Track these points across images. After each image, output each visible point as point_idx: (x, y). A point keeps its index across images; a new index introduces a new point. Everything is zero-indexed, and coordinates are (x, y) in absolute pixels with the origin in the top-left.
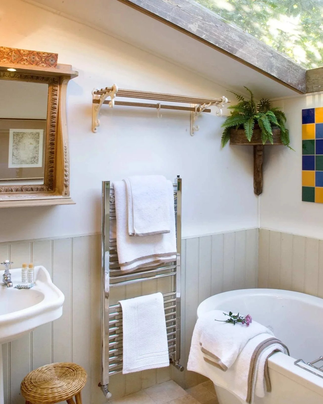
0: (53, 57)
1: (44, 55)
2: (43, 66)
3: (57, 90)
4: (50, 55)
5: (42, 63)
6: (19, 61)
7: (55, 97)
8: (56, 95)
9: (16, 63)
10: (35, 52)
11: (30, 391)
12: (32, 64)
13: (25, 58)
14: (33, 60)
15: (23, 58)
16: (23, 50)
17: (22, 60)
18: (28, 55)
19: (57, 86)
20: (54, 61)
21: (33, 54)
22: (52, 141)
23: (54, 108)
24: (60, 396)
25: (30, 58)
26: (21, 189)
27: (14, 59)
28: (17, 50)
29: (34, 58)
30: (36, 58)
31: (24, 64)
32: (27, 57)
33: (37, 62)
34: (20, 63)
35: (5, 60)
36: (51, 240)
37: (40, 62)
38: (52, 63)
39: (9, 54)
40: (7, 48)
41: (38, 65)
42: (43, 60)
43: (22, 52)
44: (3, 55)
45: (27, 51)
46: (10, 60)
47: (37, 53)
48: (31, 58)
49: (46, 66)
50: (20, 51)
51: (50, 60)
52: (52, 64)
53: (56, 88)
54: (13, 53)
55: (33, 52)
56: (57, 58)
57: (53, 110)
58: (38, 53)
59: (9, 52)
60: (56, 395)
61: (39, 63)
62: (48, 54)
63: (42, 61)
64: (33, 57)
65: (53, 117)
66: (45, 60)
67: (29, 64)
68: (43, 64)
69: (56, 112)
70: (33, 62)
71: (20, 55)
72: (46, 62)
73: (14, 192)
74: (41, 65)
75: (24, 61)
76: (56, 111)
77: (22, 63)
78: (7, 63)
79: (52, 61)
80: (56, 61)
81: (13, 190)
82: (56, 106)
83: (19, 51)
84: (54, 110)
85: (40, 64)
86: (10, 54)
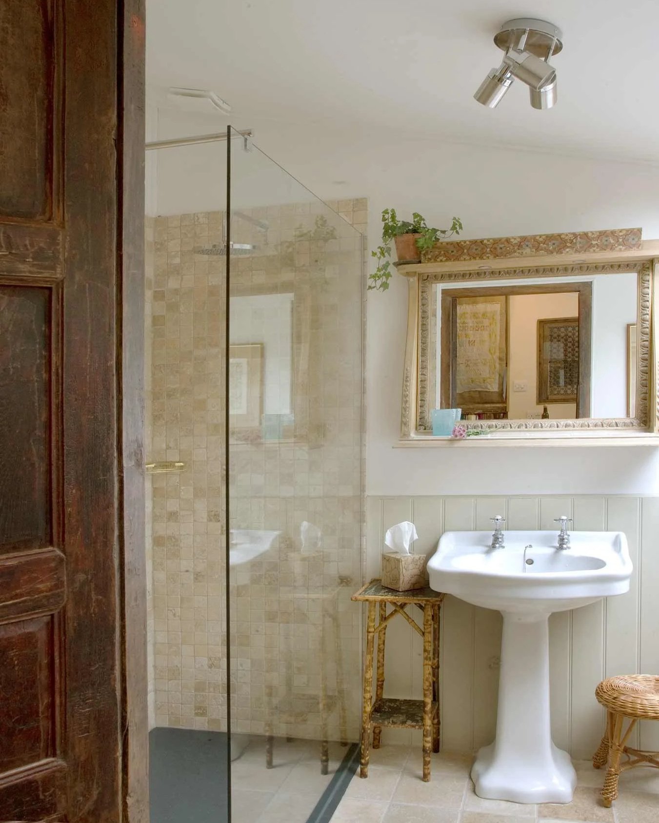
0: (635, 234)
1: (621, 234)
2: (620, 249)
3: (648, 281)
4: (630, 232)
5: (619, 245)
6: (586, 248)
7: (646, 290)
8: (648, 288)
9: (583, 252)
10: (608, 232)
11: (604, 692)
12: (605, 250)
13: (594, 242)
14: (605, 243)
15: (592, 244)
16: (591, 232)
17: (591, 246)
18: (598, 238)
19: (649, 275)
20: (636, 240)
21: (605, 235)
22: (644, 355)
23: (645, 308)
24: (643, 709)
25: (601, 240)
26: (601, 424)
27: (580, 247)
28: (583, 233)
29: (607, 241)
30: (611, 239)
31: (594, 251)
32: (597, 241)
33: (613, 246)
34: (589, 251)
35: (568, 250)
36: (640, 498)
37: (616, 245)
38: (634, 242)
39: (572, 241)
40: (569, 233)
41: (614, 249)
42: (621, 240)
43: (590, 235)
44: (565, 244)
45: (596, 232)
46: (575, 249)
47: (611, 232)
48: (603, 241)
49: (625, 249)
50: (588, 234)
51: (630, 240)
52: (634, 245)
53: (647, 278)
54: (579, 239)
55: (605, 232)
56: (641, 234)
57: (643, 310)
58: (613, 233)
59: (572, 239)
60: (639, 706)
61: (614, 247)
62: (627, 230)
63: (618, 243)
64: (606, 239)
65: (644, 320)
66: (623, 240)
67: (600, 250)
68: (621, 247)
69: (649, 313)
70: (606, 246)
71: (589, 240)
72: (625, 243)
73: (592, 428)
74: (617, 249)
75: (594, 247)
76: (648, 311)
77: (591, 250)
78: (572, 254)
79: (633, 239)
80: (640, 238)
81: (590, 425)
82: (649, 304)
83: (586, 234)
84: (646, 310)
85: (616, 247)
86: (574, 241)
